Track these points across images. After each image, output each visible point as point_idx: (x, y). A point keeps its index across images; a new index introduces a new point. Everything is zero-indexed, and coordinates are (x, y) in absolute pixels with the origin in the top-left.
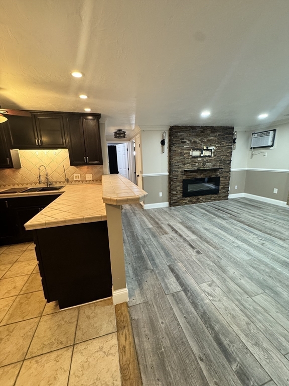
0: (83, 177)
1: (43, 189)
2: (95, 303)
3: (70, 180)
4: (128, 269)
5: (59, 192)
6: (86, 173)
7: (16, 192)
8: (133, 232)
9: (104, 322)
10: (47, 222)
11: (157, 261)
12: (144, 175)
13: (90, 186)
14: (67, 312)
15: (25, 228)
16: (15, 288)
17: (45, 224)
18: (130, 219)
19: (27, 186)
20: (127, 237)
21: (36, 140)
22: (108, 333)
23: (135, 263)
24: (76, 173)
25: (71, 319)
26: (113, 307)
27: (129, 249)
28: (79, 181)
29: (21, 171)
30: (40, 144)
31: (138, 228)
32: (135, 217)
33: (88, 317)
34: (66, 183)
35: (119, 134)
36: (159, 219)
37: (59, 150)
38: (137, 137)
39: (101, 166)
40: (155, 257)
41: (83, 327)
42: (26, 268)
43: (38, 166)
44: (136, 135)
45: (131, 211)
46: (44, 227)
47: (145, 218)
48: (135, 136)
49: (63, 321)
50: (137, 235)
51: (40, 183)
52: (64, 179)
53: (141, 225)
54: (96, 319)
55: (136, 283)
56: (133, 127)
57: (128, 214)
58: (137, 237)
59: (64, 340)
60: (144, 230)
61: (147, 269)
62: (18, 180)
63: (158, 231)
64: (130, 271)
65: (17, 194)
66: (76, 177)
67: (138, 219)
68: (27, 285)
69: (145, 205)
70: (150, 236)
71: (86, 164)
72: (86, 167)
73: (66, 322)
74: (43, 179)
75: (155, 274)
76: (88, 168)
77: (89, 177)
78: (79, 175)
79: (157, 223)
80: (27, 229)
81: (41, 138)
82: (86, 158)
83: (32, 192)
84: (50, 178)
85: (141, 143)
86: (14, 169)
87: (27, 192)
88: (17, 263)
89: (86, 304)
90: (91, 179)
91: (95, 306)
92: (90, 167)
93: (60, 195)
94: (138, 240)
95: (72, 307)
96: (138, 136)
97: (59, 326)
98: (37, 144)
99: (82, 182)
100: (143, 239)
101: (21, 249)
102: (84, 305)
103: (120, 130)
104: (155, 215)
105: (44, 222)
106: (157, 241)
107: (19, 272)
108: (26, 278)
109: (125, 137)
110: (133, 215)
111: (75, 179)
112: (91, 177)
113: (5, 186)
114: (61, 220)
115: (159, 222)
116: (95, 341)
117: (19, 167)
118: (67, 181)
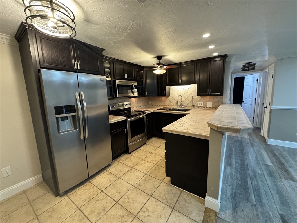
0: (205, 104)
1: (179, 110)
2: (192, 195)
3: (195, 105)
4: (227, 189)
5: (186, 113)
6: (208, 102)
7: (165, 110)
8: (244, 161)
9: (194, 211)
10: (172, 130)
11: (265, 200)
12: (273, 107)
13: (209, 111)
14: (175, 188)
15: (162, 130)
16: (155, 160)
17: (172, 131)
18: (245, 148)
19: (171, 107)
20: (236, 162)
21: (179, 80)
22: (195, 220)
23: (236, 188)
24: (200, 101)
25: (176, 194)
26: (204, 207)
27: (234, 173)
28: (201, 107)
29: (170, 98)
30: (181, 82)
31: (251, 159)
32: (251, 148)
33: (186, 201)
34: (192, 107)
35: (248, 67)
36: (287, 161)
37: (191, 85)
38: (271, 67)
39: (221, 96)
40: (264, 196)
41: (181, 204)
42: (162, 153)
43: (178, 95)
44: (271, 65)
45: (249, 141)
46: (171, 132)
47: (265, 154)
48: (268, 66)
49: (171, 192)
50: (247, 165)
51: (177, 106)
52: (191, 105)
53: (256, 158)
54: (189, 205)
55: (231, 204)
56: (267, 58)
57: (244, 143)
58: (247, 168)
59: (169, 201)
60: (258, 164)
61: (248, 200)
62: (167, 103)
63: (280, 172)
64: (228, 191)
65: (165, 111)
66: (200, 104)
67: (254, 151)
68: (160, 161)
69: (269, 140)
70: (265, 173)
71: (209, 95)
72: (209, 97)
73: (172, 193)
74: (179, 104)
75: (257, 210)
76: (210, 98)
77: (210, 105)
78: (202, 102)
79: (282, 164)
80: (163, 131)
81: (182, 79)
82: (209, 90)
83: (172, 111)
84: (183, 103)
85: (275, 72)
86: (166, 97)
87: (170, 111)
88: (158, 148)
89: (186, 191)
90: (211, 106)
91: (192, 197)
92: (212, 97)
93: (186, 115)
94: (248, 170)
95: (178, 187)
96: (273, 65)
97: (169, 193)
98: (179, 82)
99: (204, 108)
100: (254, 172)
101: (162, 142)
102: (185, 192)
103: (249, 63)
104: (282, 155)
105: (171, 130)
106: (274, 182)
107: (159, 153)
108: (161, 158)
109: (254, 69)
110: (250, 145)
111: (199, 105)
112: (212, 105)
113: (161, 106)
114: (179, 131)
115: (286, 164)
116: (185, 217)
117: (169, 96)
118: (194, 106)
